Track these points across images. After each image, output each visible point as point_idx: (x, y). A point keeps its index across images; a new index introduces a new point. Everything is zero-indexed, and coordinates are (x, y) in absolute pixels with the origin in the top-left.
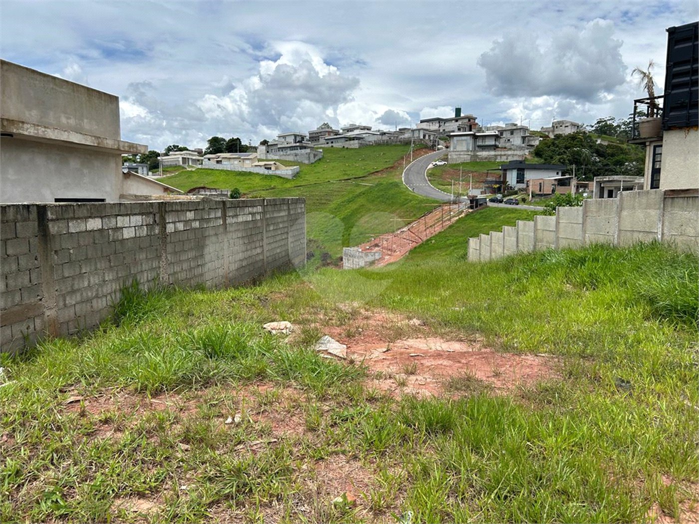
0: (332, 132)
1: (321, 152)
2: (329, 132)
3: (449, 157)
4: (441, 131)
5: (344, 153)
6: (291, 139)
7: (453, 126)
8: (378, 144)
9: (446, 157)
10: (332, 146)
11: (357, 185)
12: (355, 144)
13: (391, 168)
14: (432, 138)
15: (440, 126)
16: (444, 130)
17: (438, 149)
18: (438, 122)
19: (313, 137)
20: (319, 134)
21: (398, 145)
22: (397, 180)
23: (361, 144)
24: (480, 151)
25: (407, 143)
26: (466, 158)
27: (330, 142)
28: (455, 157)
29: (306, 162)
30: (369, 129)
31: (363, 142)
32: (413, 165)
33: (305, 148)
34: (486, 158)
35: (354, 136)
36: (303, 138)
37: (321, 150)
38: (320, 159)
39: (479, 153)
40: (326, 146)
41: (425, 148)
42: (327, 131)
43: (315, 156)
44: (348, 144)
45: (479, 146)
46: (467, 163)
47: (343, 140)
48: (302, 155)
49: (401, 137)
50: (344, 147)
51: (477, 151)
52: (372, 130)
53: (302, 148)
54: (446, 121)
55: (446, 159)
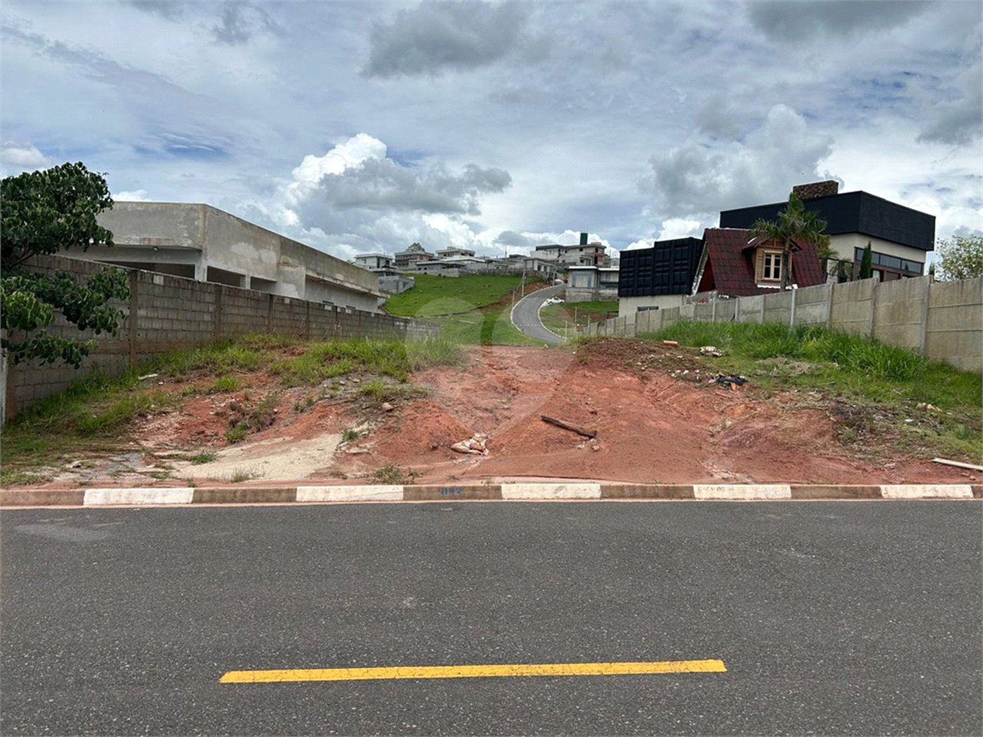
0: (425, 256)
1: (412, 280)
2: (422, 256)
3: (567, 294)
4: (560, 262)
5: (440, 282)
6: (373, 263)
7: (575, 256)
8: (483, 274)
9: (563, 293)
10: (425, 273)
11: (457, 323)
12: (455, 273)
13: (498, 303)
14: (548, 270)
15: (560, 255)
16: (564, 261)
17: (556, 284)
18: (557, 250)
19: (399, 261)
20: (408, 258)
21: (507, 276)
22: (503, 319)
23: (462, 272)
24: (604, 289)
25: (518, 274)
26: (587, 296)
27: (423, 268)
28: (573, 294)
29: (394, 291)
30: (471, 255)
31: (465, 271)
32: (524, 301)
33: (393, 274)
34: (610, 297)
35: (453, 263)
36: (388, 261)
37: (413, 278)
38: (410, 289)
39: (601, 291)
40: (418, 272)
41: (540, 281)
42: (418, 254)
43: (405, 284)
44: (445, 272)
45: (602, 283)
46: (588, 303)
47: (439, 267)
48: (388, 282)
49: (511, 266)
50: (440, 275)
51: (600, 289)
52: (476, 256)
53: (388, 274)
54: (567, 249)
55: (563, 297)
